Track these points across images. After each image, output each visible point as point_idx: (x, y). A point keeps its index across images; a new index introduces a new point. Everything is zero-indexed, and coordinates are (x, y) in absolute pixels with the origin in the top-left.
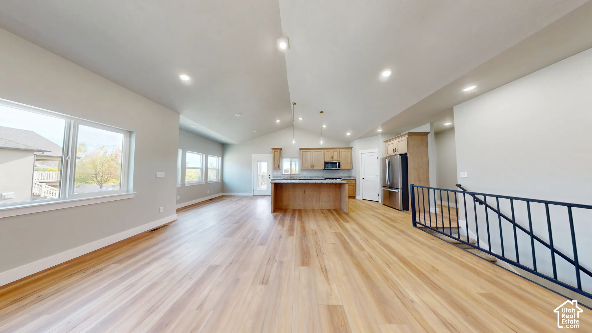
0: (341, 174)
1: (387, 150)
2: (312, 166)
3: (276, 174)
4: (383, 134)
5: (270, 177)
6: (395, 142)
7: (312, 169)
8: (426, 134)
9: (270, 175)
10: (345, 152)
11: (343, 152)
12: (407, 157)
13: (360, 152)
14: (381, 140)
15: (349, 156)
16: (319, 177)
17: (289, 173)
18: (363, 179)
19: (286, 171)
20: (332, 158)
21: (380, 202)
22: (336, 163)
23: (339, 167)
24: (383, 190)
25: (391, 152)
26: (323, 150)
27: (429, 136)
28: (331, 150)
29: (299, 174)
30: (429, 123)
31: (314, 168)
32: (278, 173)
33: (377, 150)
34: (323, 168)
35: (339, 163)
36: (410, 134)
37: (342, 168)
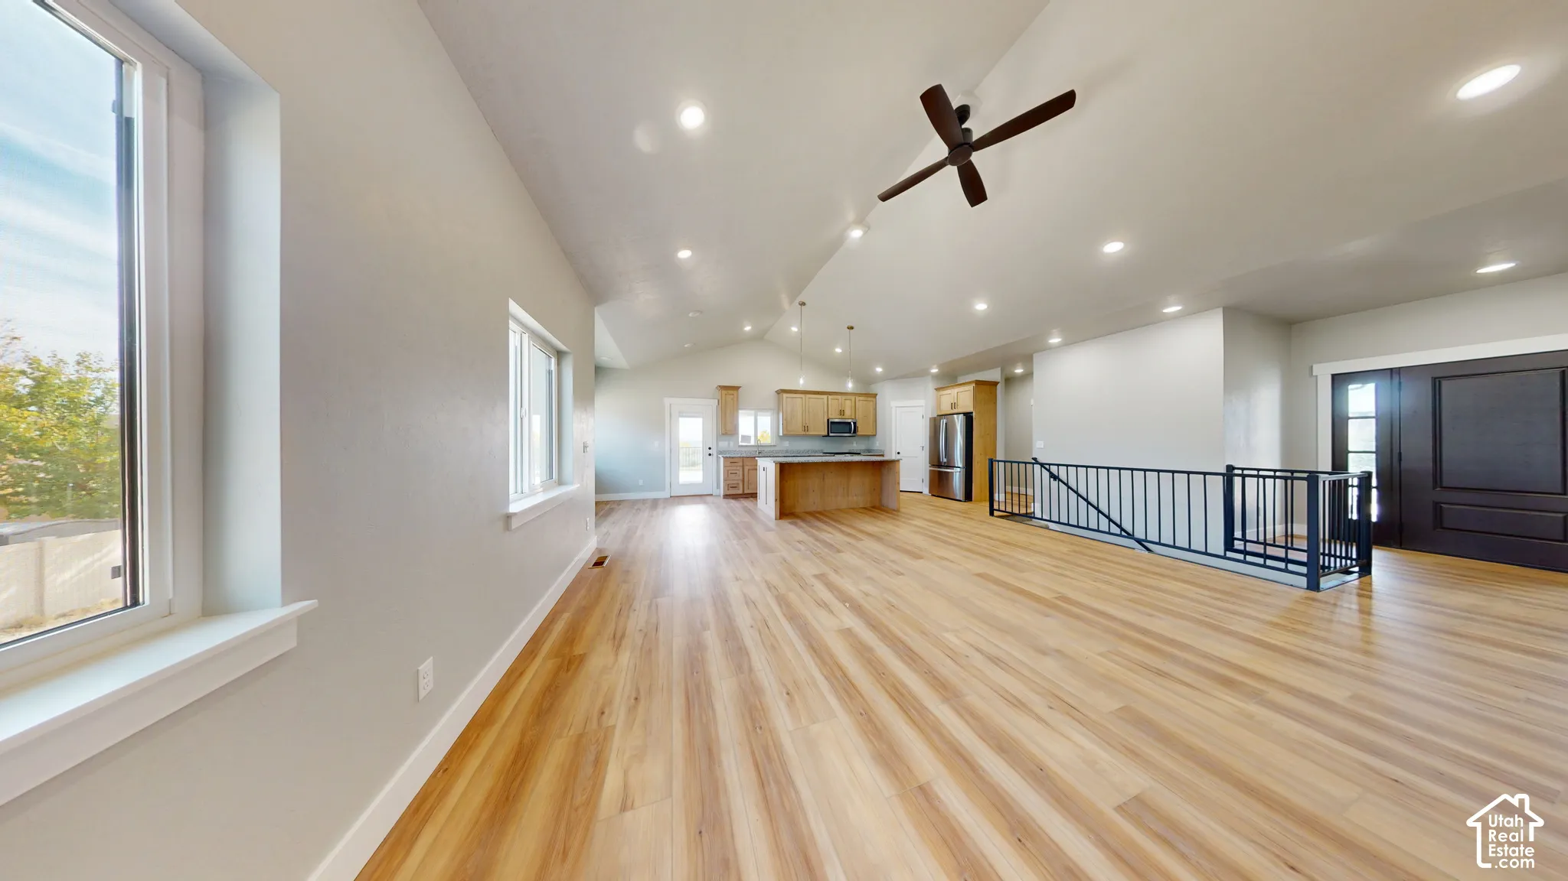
0: (855, 445)
1: (939, 404)
2: (806, 428)
3: (724, 445)
4: (936, 377)
5: (710, 452)
6: (954, 391)
7: (805, 434)
8: (995, 384)
9: (710, 448)
10: (864, 402)
11: (861, 403)
12: (972, 417)
13: (894, 404)
14: (931, 386)
15: (872, 409)
16: (816, 452)
17: (752, 443)
18: (899, 453)
19: (746, 438)
20: (842, 412)
21: (926, 491)
22: (850, 423)
23: (855, 432)
24: (930, 470)
25: (946, 409)
26: (825, 397)
27: (999, 386)
28: (839, 397)
29: (774, 446)
30: (1000, 369)
31: (807, 433)
32: (729, 444)
33: (922, 402)
34: (826, 434)
35: (855, 423)
36: (978, 383)
37: (859, 433)
